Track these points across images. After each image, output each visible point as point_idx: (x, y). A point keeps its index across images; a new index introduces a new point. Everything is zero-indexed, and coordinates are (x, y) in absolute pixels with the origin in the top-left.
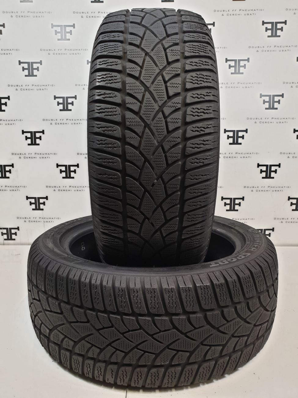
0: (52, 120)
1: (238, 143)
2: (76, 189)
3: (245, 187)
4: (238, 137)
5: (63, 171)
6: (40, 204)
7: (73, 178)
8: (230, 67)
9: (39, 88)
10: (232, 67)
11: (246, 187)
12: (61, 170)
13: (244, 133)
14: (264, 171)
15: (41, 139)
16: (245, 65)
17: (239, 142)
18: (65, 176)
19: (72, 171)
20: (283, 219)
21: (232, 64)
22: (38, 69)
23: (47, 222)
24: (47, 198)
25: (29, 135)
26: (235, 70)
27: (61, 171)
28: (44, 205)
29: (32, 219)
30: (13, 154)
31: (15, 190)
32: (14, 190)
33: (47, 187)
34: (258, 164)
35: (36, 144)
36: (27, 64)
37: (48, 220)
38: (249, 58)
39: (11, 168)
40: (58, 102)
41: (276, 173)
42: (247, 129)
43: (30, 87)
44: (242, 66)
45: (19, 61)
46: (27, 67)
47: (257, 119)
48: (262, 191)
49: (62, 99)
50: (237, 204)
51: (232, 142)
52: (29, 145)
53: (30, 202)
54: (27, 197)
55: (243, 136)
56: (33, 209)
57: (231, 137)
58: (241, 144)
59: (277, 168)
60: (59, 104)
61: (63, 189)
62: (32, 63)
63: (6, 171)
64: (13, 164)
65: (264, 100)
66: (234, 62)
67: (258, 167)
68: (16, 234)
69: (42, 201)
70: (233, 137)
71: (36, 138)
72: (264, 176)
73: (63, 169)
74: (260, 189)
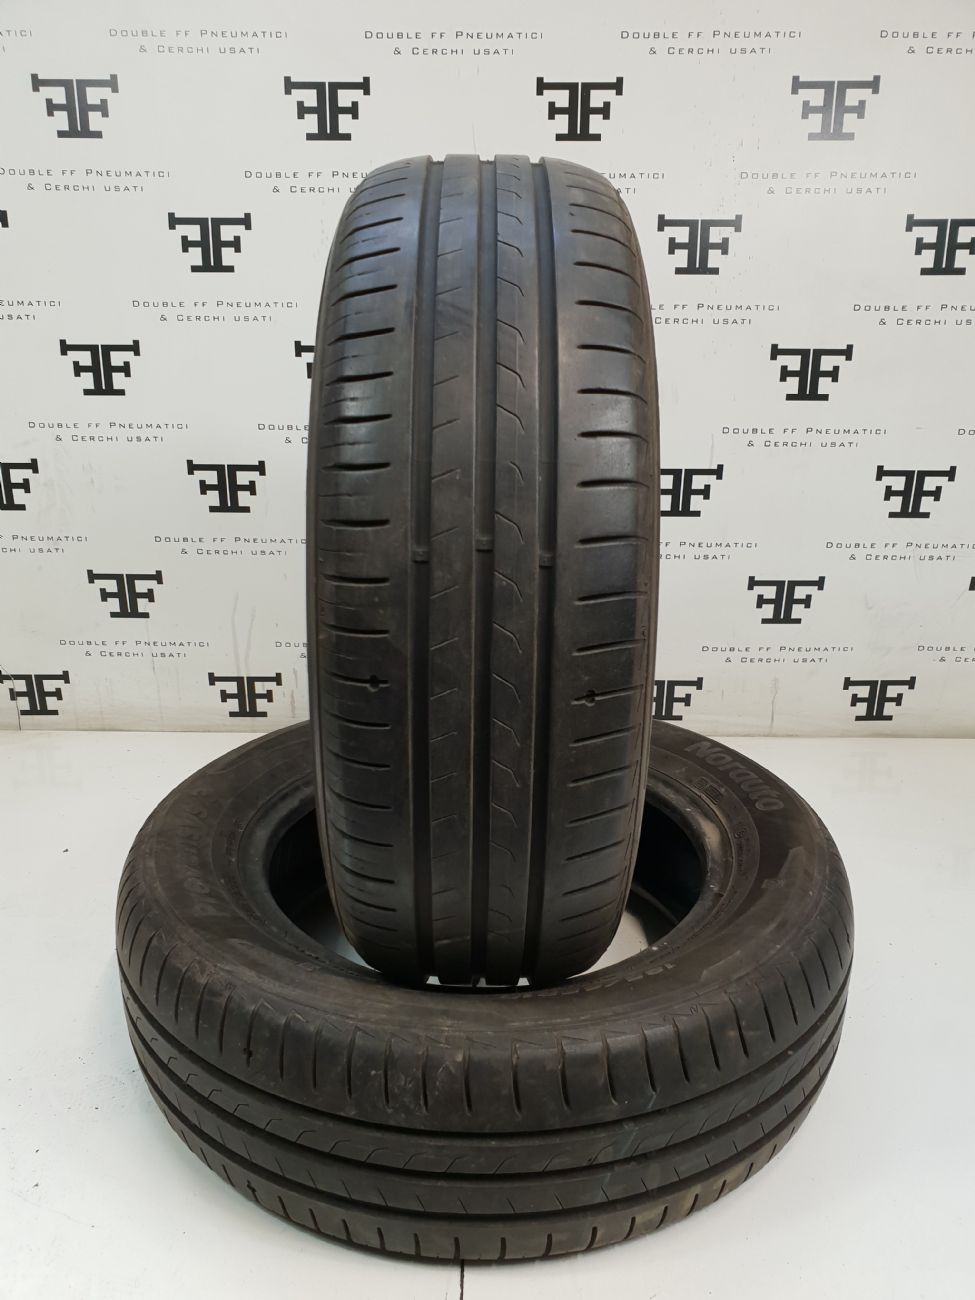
0: (165, 304)
1: (815, 396)
2: (259, 547)
3: (829, 545)
4: (818, 374)
5: (212, 487)
6: (135, 596)
7: (246, 510)
8: (807, 111)
9: (113, 181)
10: (816, 110)
11: (835, 546)
12: (202, 483)
13: (840, 360)
14: (897, 493)
15: (128, 374)
16: (862, 103)
17: (820, 391)
18: (217, 503)
19: (243, 488)
20: (948, 649)
21: (817, 97)
22: (103, 108)
23: (163, 655)
24: (158, 577)
25: (85, 359)
26: (825, 124)
27: (204, 488)
28: (152, 599)
29: (110, 647)
30: (32, 425)
31: (49, 551)
32: (45, 550)
33: (157, 539)
34: (880, 468)
35: (110, 391)
36: (62, 89)
37: (167, 650)
38: (877, 79)
39: (27, 473)
40: (184, 239)
41: (937, 498)
42: (850, 347)
43: (80, 179)
44: (851, 110)
45: (34, 77)
46: (64, 102)
47: (887, 308)
48: (885, 557)
49: (198, 227)
50: (799, 601)
51: (796, 392)
52: (87, 392)
53: (103, 591)
54: (90, 572)
55: (836, 369)
56: (113, 615)
57: (793, 374)
58: (825, 397)
59: (942, 481)
60: (186, 244)
61: (213, 547)
62: (83, 84)
63: (10, 486)
64: (34, 461)
65: (919, 241)
66: (821, 92)
67: (879, 478)
68: (58, 694)
69: (141, 586)
70: (801, 374)
71: (111, 370)
72: (898, 510)
73: (212, 478)
74: (880, 550)
